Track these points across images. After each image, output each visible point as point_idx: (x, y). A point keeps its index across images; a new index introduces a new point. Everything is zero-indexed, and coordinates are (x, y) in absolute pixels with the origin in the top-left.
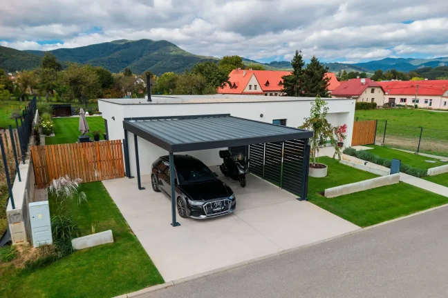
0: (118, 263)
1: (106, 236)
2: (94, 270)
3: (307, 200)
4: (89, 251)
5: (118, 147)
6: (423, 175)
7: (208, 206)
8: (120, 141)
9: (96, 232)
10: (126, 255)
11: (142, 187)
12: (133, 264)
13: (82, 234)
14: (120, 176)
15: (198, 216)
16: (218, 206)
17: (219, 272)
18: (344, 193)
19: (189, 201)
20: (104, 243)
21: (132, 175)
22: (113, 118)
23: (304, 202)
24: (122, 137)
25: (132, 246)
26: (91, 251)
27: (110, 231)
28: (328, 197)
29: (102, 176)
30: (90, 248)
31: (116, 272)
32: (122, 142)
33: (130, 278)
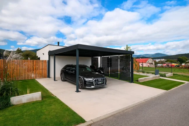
0: (45, 111)
1: (37, 96)
2: (25, 116)
3: (134, 83)
4: (23, 105)
5: (45, 63)
6: (165, 76)
7: (95, 81)
8: (46, 60)
9: (30, 93)
10: (51, 106)
11: (56, 80)
12: (57, 111)
13: (20, 94)
14: (45, 77)
15: (90, 86)
16: (100, 81)
17: (120, 113)
18: (145, 81)
19: (85, 78)
20: (35, 100)
21: (50, 77)
22: (43, 54)
23: (132, 84)
24: (47, 59)
25: (55, 101)
26: (24, 105)
27: (40, 93)
28: (140, 82)
29: (36, 77)
30: (24, 104)
31: (43, 117)
32: (47, 61)
33: (56, 120)
